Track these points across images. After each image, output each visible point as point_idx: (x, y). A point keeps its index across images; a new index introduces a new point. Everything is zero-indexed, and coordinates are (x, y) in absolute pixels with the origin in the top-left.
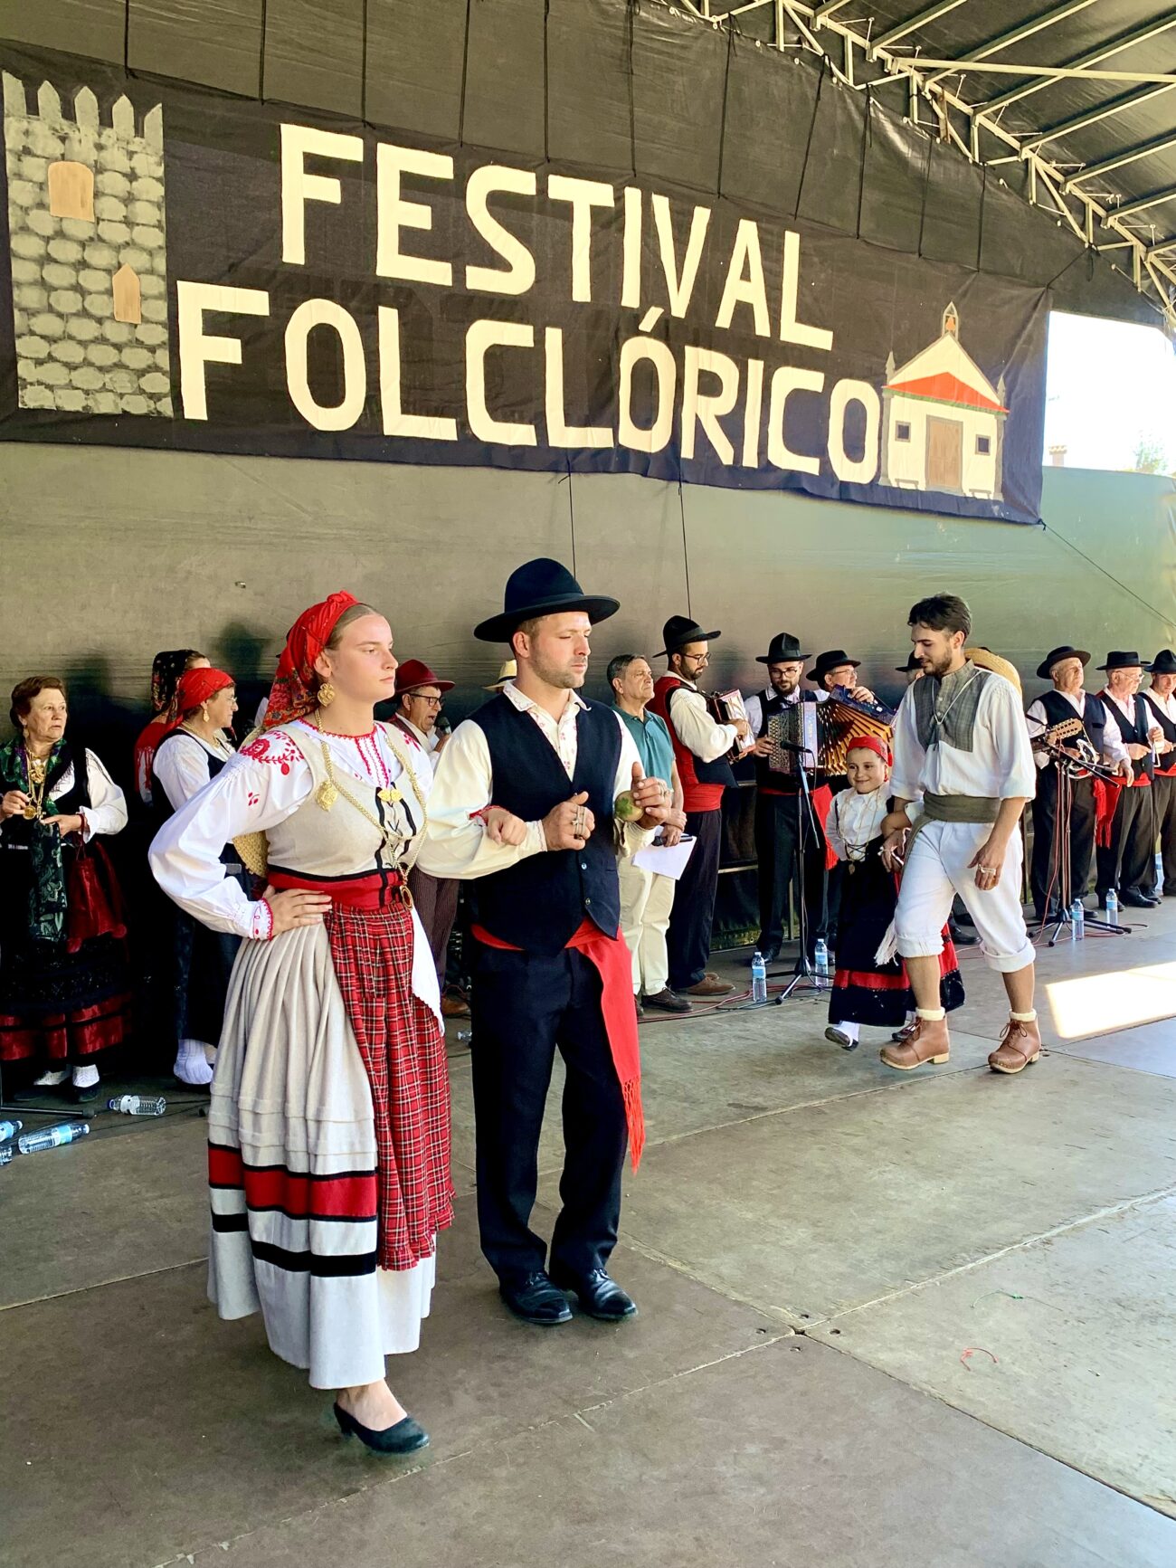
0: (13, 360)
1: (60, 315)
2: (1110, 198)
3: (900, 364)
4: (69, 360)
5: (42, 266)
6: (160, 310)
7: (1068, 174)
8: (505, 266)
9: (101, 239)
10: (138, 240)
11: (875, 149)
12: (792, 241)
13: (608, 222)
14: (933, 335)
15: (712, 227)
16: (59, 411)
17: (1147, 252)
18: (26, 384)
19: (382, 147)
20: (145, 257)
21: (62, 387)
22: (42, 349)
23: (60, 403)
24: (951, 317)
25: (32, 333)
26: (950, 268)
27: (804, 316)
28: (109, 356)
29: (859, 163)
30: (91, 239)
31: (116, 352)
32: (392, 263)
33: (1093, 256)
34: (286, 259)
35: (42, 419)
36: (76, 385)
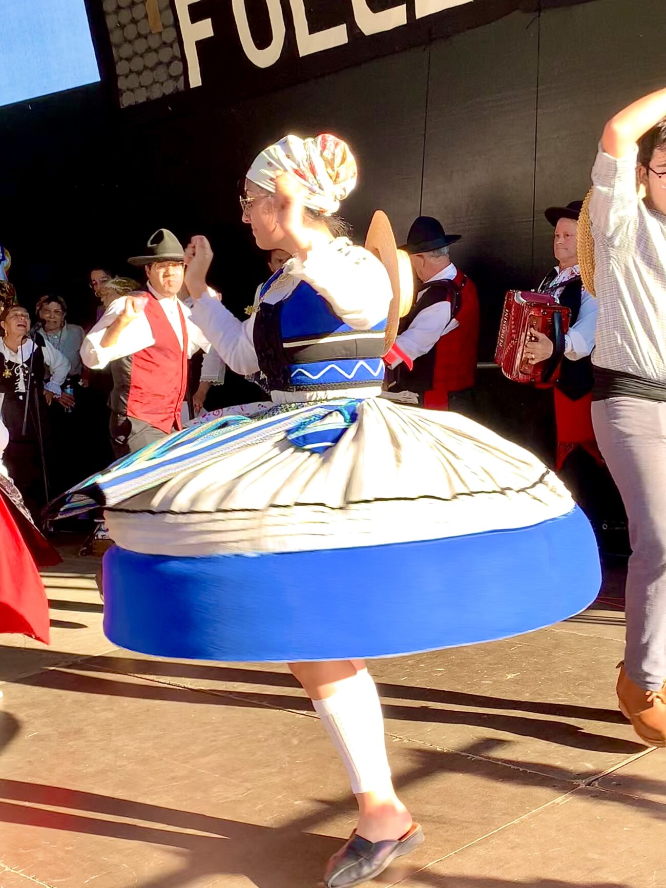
0: (116, 78)
4: (138, 69)
16: (137, 105)
18: (122, 93)
21: (138, 88)
22: (126, 67)
23: (137, 100)
28: (154, 59)
31: (156, 54)
36: (142, 84)
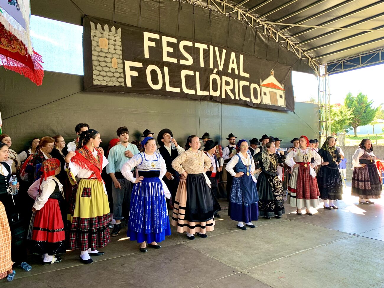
0: (92, 75)
1: (102, 66)
2: (304, 49)
3: (263, 81)
4: (103, 75)
5: (98, 57)
6: (121, 66)
7: (296, 44)
8: (187, 60)
9: (109, 52)
10: (117, 53)
11: (257, 39)
12: (241, 56)
13: (207, 52)
14: (269, 75)
15: (226, 53)
16: (101, 85)
17: (312, 60)
18: (95, 80)
19: (163, 37)
20: (118, 56)
21: (102, 80)
22: (98, 73)
23: (101, 84)
24: (272, 72)
25: (96, 70)
26: (272, 62)
27: (244, 71)
28: (111, 74)
29: (254, 41)
30: (108, 52)
31: (113, 74)
32: (166, 58)
33: (301, 60)
34: (145, 57)
35: (98, 87)
36: (104, 80)
